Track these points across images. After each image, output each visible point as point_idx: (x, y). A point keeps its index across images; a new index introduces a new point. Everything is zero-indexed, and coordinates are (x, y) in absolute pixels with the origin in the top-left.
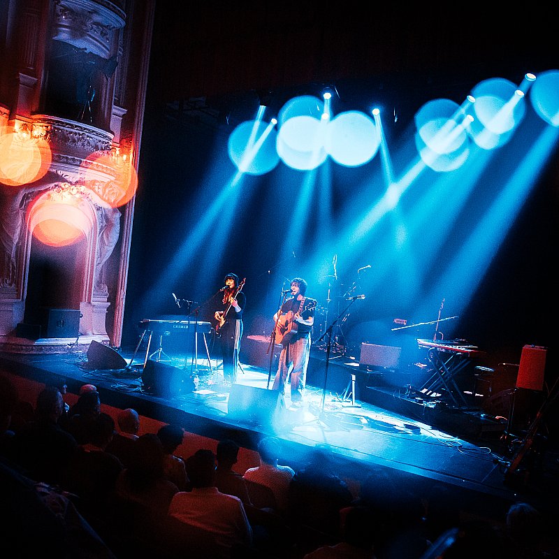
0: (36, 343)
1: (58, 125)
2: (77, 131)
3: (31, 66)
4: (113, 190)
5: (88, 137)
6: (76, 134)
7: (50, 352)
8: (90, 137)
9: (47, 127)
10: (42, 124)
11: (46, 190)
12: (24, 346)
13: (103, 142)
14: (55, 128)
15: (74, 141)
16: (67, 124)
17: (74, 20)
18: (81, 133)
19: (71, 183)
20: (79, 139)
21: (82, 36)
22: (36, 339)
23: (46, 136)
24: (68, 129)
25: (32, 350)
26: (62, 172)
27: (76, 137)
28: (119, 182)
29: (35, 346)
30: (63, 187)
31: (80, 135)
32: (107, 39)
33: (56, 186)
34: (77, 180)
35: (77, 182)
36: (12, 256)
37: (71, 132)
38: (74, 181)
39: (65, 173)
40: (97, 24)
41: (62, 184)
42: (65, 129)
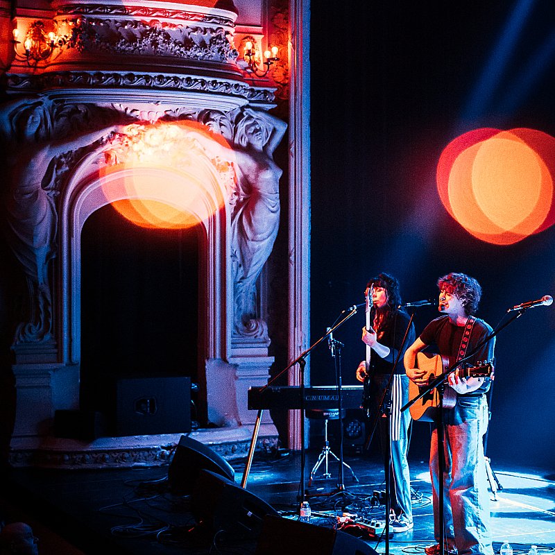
0: (92, 447)
1: (96, 13)
2: (138, 19)
4: (255, 124)
5: (165, 25)
6: (136, 23)
7: (123, 464)
8: (172, 25)
9: (74, 21)
10: (64, 17)
11: (97, 145)
12: (68, 453)
13: (205, 31)
14: (91, 20)
15: (132, 38)
18: (148, 19)
19: (147, 123)
20: (144, 34)
22: (91, 439)
23: (73, 39)
25: (84, 460)
26: (124, 105)
27: (136, 31)
28: (269, 107)
29: (88, 453)
30: (129, 134)
31: (144, 24)
34: (162, 114)
35: (161, 120)
36: (41, 281)
37: (126, 23)
38: (154, 118)
39: (131, 106)
41: (125, 129)
42: (112, 18)
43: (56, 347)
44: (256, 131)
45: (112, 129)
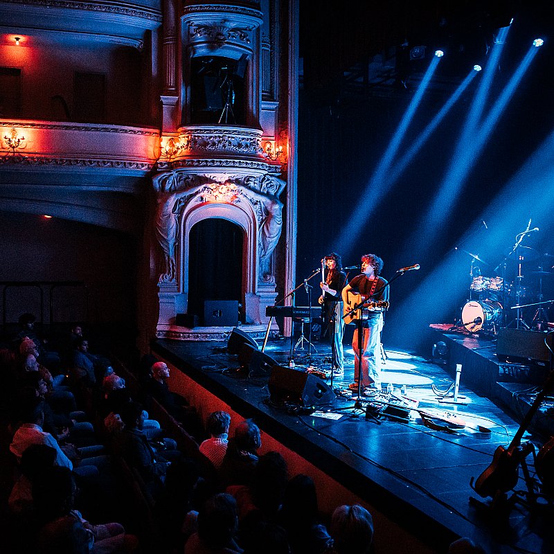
0: (193, 331)
1: (197, 133)
2: (217, 135)
3: (172, 87)
4: (271, 182)
5: (229, 137)
6: (216, 137)
7: (207, 339)
8: (232, 137)
9: (188, 137)
10: (183, 136)
11: (197, 193)
12: (182, 333)
13: (248, 140)
14: (195, 136)
15: (214, 144)
16: (205, 130)
17: (209, 34)
18: (221, 135)
19: (220, 183)
20: (219, 142)
21: (220, 46)
22: (192, 327)
23: (187, 145)
24: (208, 135)
25: (189, 337)
26: (210, 175)
27: (216, 140)
28: (277, 174)
29: (191, 333)
30: (212, 188)
31: (220, 137)
32: (248, 40)
33: (205, 188)
34: (227, 179)
35: (227, 181)
36: (171, 255)
37: (211, 137)
38: (223, 180)
39: (213, 175)
40: (234, 30)
41: (210, 186)
42: (204, 135)
43: (177, 285)
44: (271, 186)
45: (204, 186)
